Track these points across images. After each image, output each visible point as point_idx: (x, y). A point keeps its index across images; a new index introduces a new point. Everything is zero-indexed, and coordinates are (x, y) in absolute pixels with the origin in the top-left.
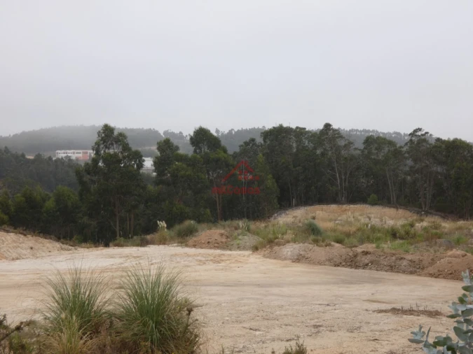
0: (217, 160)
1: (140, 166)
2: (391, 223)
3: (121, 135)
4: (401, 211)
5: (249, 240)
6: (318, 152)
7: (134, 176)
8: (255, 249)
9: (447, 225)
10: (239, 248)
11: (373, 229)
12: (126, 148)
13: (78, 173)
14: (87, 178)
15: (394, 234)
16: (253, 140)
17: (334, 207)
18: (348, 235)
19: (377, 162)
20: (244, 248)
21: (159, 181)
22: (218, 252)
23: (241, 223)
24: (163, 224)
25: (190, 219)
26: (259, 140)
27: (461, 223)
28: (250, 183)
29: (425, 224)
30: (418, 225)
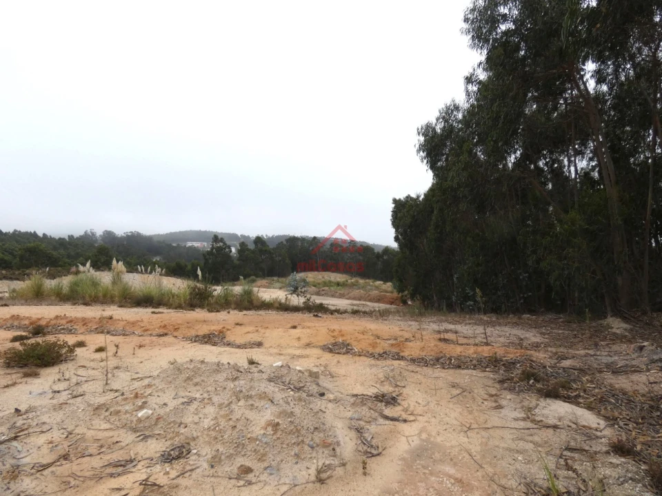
0: (266, 251)
1: (231, 251)
2: (339, 280)
3: (222, 238)
4: (344, 276)
5: (278, 285)
6: (311, 248)
7: (228, 256)
8: (281, 288)
9: (361, 281)
10: (274, 288)
11: (330, 282)
12: (225, 244)
13: (204, 255)
14: (208, 257)
15: (338, 284)
16: (282, 242)
17: (316, 273)
18: (319, 284)
19: (335, 254)
20: (276, 288)
21: (239, 259)
22: (265, 289)
23: (275, 278)
24: (242, 277)
25: (252, 275)
26: (285, 243)
27: (367, 281)
28: (280, 261)
29: (353, 281)
30: (349, 281)
